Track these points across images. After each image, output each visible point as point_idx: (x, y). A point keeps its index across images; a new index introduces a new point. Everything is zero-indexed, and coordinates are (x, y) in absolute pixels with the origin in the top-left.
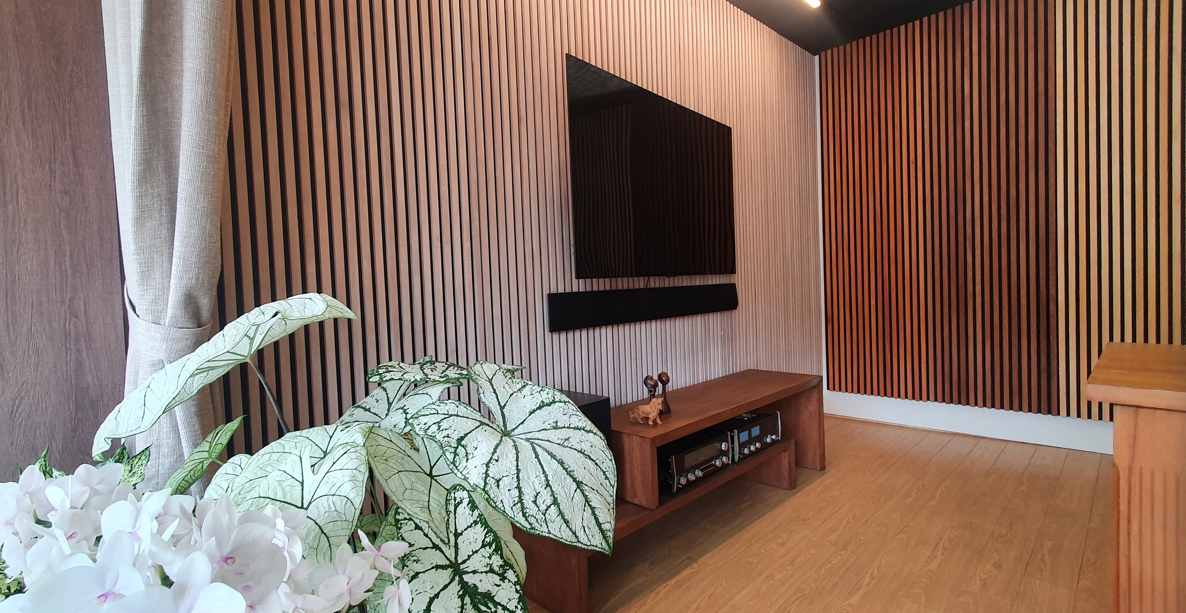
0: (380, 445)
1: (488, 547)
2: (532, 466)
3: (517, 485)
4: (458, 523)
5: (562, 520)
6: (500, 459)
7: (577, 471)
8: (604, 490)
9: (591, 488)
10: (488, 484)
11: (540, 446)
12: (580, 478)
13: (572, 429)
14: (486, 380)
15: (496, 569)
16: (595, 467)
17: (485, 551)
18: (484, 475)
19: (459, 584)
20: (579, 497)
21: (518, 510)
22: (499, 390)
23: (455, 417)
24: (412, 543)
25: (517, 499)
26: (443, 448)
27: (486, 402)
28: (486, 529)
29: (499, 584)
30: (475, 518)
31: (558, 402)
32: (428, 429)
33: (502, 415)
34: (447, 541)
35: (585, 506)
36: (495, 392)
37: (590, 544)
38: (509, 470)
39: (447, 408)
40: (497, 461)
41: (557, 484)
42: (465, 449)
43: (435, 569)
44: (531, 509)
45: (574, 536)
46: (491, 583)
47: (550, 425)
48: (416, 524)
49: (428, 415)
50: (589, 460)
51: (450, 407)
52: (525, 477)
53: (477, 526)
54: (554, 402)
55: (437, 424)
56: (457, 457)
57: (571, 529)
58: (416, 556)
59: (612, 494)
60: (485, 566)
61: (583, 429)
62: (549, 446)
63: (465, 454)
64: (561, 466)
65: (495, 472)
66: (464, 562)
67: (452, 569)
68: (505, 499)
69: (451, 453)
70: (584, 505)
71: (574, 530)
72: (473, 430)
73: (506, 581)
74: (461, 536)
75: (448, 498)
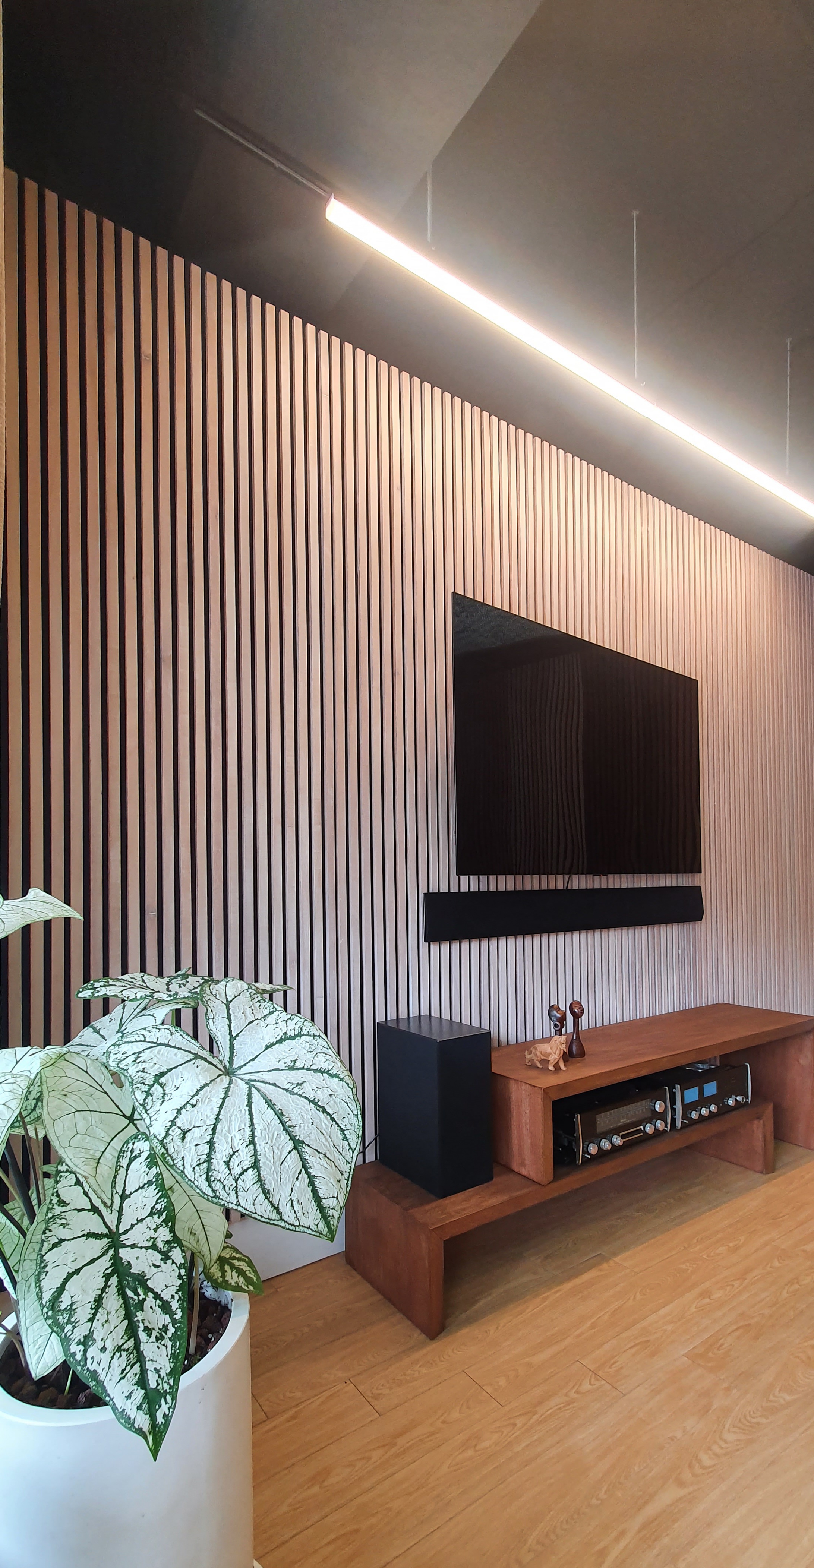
0: (66, 1076)
1: (157, 1216)
2: (238, 1116)
3: (210, 1139)
4: (129, 1182)
5: (260, 1189)
6: (199, 1105)
7: (300, 1126)
8: (337, 1154)
9: (316, 1150)
10: (170, 1134)
11: (259, 1090)
12: (302, 1136)
13: (312, 1071)
14: (223, 1003)
15: (160, 1245)
16: (329, 1123)
17: (153, 1221)
18: (170, 1124)
19: (111, 1260)
20: (293, 1161)
21: (202, 1171)
22: (235, 1016)
23: (164, 1047)
24: (67, 1202)
25: (205, 1157)
26: (133, 1085)
27: (214, 1030)
28: (160, 1193)
29: (158, 1264)
30: (151, 1177)
31: (306, 1035)
32: (124, 1059)
33: (230, 1048)
34: (109, 1204)
35: (300, 1173)
36: (229, 1018)
37: (298, 1224)
38: (206, 1119)
39: (158, 1034)
40: (193, 1106)
41: (265, 1142)
42: (163, 1088)
43: (85, 1238)
44: (220, 1170)
45: (275, 1211)
46: (149, 1263)
47: (285, 1065)
48: (77, 1179)
49: (132, 1042)
50: (322, 1113)
51: (163, 1035)
52: (224, 1130)
53: (150, 1187)
54: (300, 1035)
55: (137, 1054)
56: (150, 1098)
57: (271, 1202)
58: (66, 1219)
59: (350, 1161)
60: (147, 1240)
61: (328, 1072)
62: (271, 1092)
63: (162, 1095)
64: (279, 1118)
65: (185, 1121)
66: (126, 1232)
67: (110, 1240)
68: (188, 1156)
69: (142, 1092)
70: (298, 1171)
71: (276, 1203)
72: (181, 1065)
73: (168, 1262)
74: (128, 1199)
75: (123, 1149)
